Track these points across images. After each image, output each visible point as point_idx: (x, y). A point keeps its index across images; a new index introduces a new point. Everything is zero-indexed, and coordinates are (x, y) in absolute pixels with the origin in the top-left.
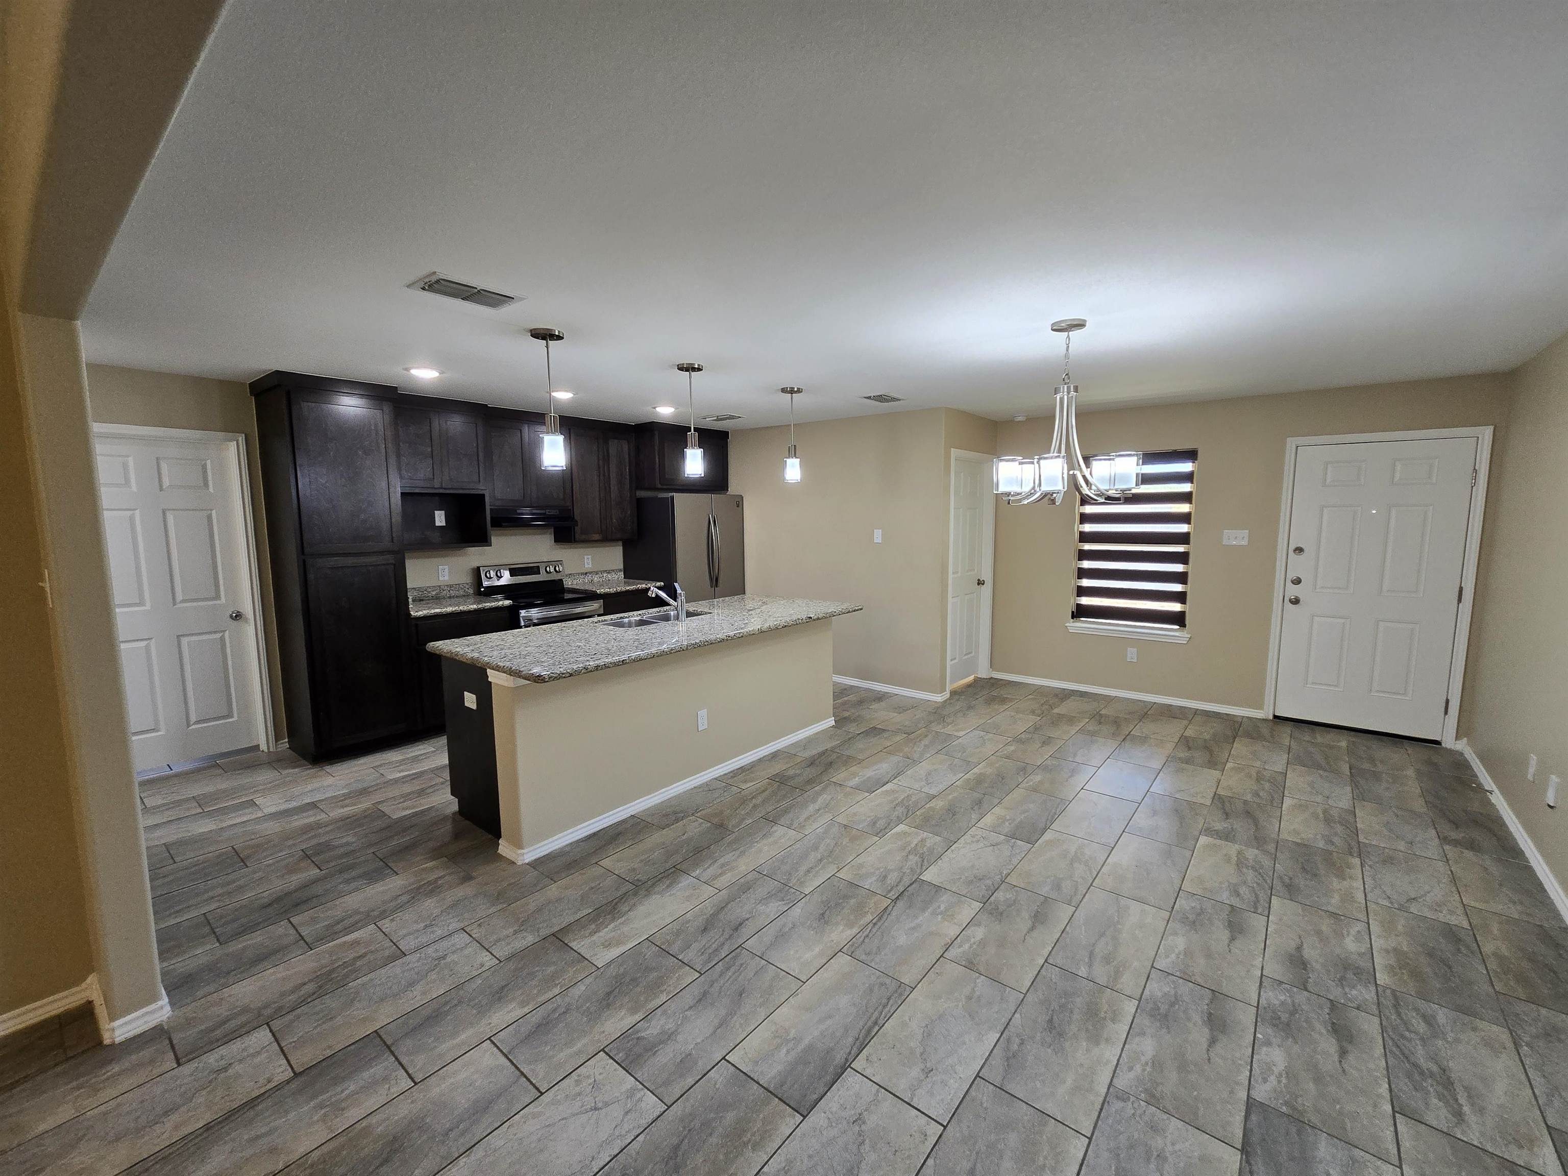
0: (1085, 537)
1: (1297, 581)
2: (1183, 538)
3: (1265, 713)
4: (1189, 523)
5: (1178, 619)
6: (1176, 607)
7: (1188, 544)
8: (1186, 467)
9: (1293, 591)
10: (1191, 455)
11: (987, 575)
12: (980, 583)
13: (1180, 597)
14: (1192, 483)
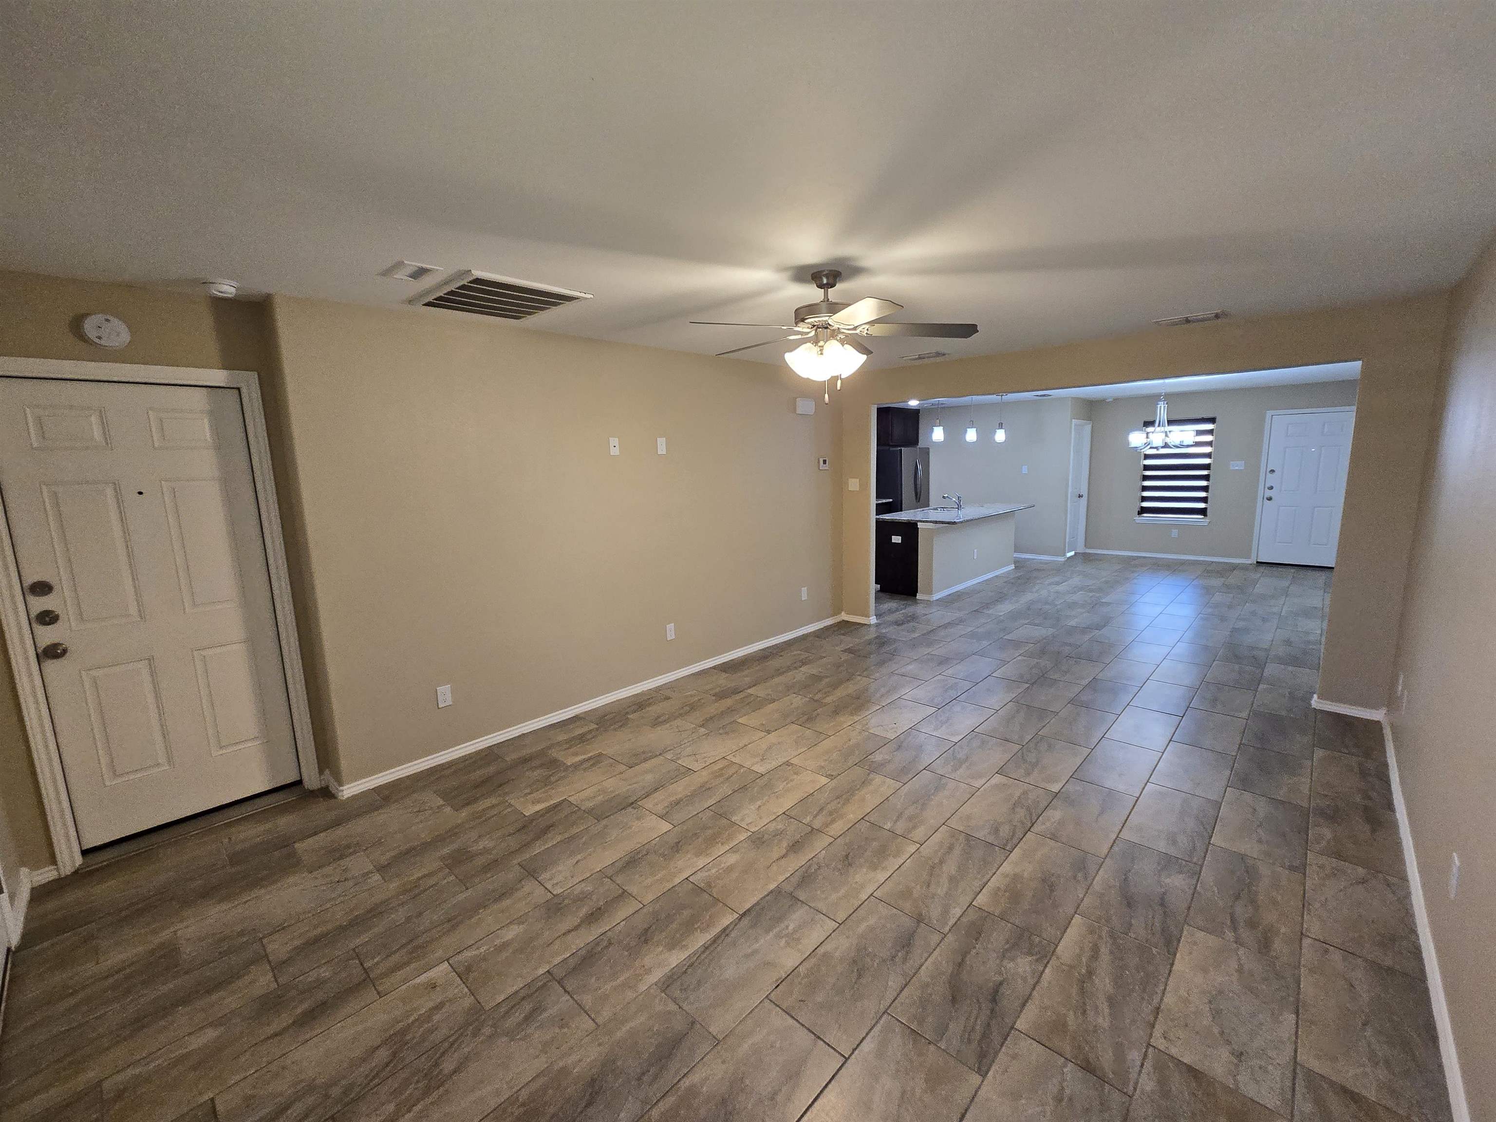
0: (1147, 468)
1: (1271, 488)
2: (1207, 467)
3: (1253, 560)
4: (1211, 458)
5: (1203, 512)
6: (1202, 505)
7: (1210, 470)
8: (1209, 426)
9: (1269, 493)
10: (1212, 420)
11: (1084, 492)
12: (1080, 496)
13: (1204, 500)
14: (1213, 435)
